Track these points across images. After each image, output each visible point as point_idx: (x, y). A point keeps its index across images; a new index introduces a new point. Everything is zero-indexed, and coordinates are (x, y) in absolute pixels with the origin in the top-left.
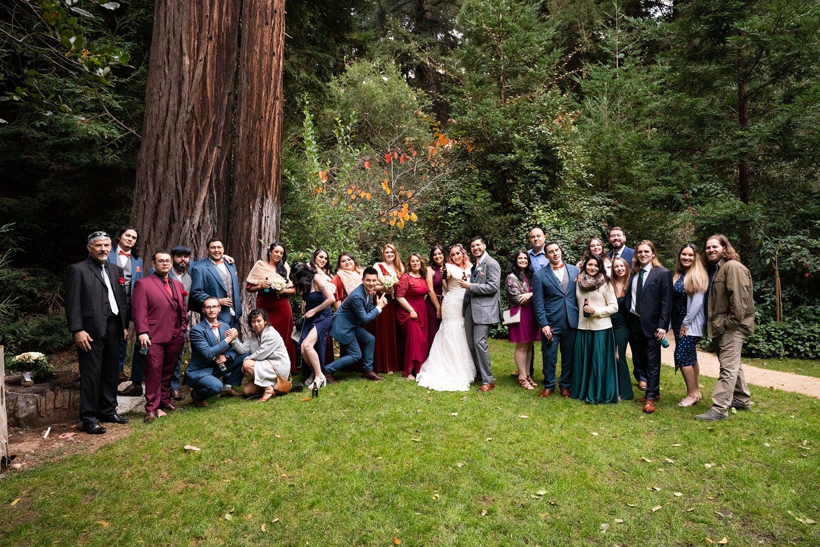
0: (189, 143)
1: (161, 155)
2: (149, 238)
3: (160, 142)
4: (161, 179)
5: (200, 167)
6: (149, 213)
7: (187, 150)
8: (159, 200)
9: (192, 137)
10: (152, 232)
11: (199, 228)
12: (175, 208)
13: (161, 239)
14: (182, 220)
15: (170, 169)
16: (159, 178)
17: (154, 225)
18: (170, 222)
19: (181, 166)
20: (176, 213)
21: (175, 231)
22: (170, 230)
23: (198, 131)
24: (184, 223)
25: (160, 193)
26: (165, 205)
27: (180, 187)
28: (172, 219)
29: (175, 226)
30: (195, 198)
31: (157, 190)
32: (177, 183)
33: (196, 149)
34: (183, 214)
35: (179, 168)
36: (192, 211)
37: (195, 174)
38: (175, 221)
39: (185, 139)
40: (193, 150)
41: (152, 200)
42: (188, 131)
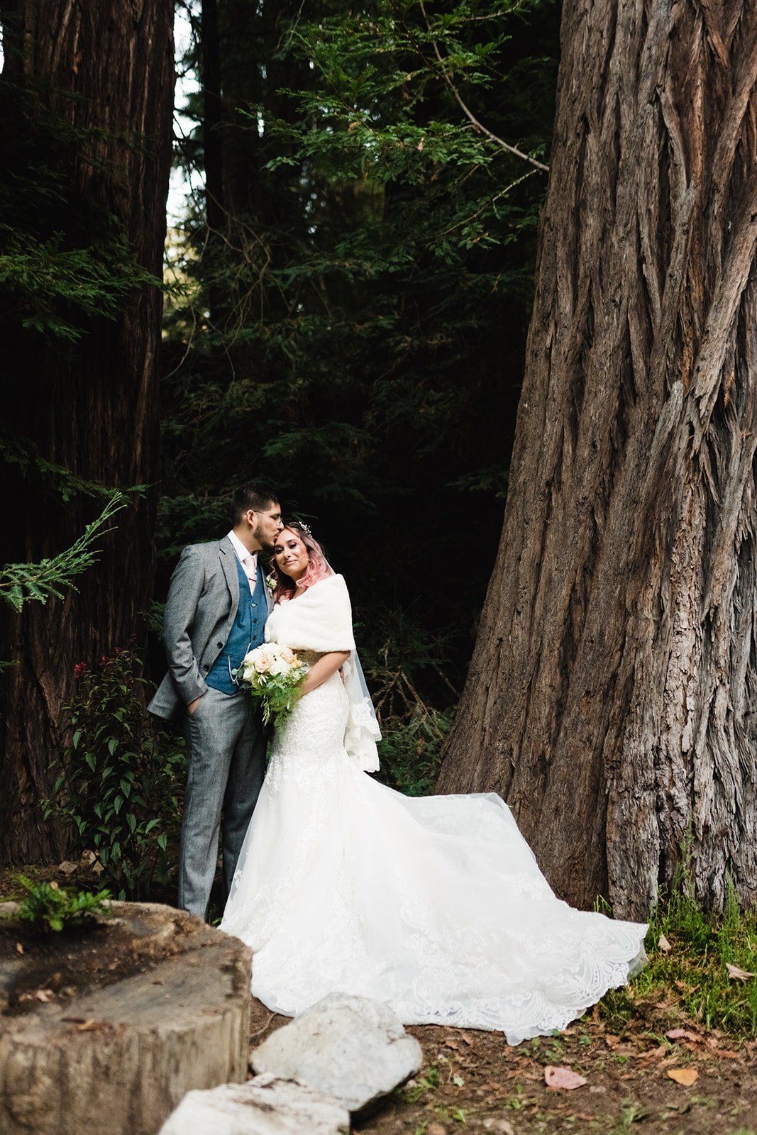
0: (682, 107)
1: (594, 179)
2: (558, 468)
3: (591, 139)
4: (593, 262)
5: (722, 179)
6: (559, 382)
7: (674, 134)
8: (589, 335)
9: (690, 85)
10: (568, 448)
11: (721, 414)
12: (636, 351)
13: (594, 467)
14: (658, 387)
15: (622, 218)
16: (588, 260)
17: (574, 423)
18: (623, 404)
19: (655, 197)
20: (639, 365)
21: (638, 431)
22: (622, 429)
23: (712, 55)
24: (667, 395)
25: (590, 310)
26: (607, 343)
27: (651, 273)
28: (627, 392)
29: (637, 415)
30: (706, 304)
31: (582, 300)
32: (641, 261)
33: (708, 125)
34: (661, 363)
35: (647, 203)
36: (696, 352)
37: (703, 211)
38: (635, 395)
39: (667, 97)
40: (698, 134)
41: (567, 340)
42: (676, 65)
